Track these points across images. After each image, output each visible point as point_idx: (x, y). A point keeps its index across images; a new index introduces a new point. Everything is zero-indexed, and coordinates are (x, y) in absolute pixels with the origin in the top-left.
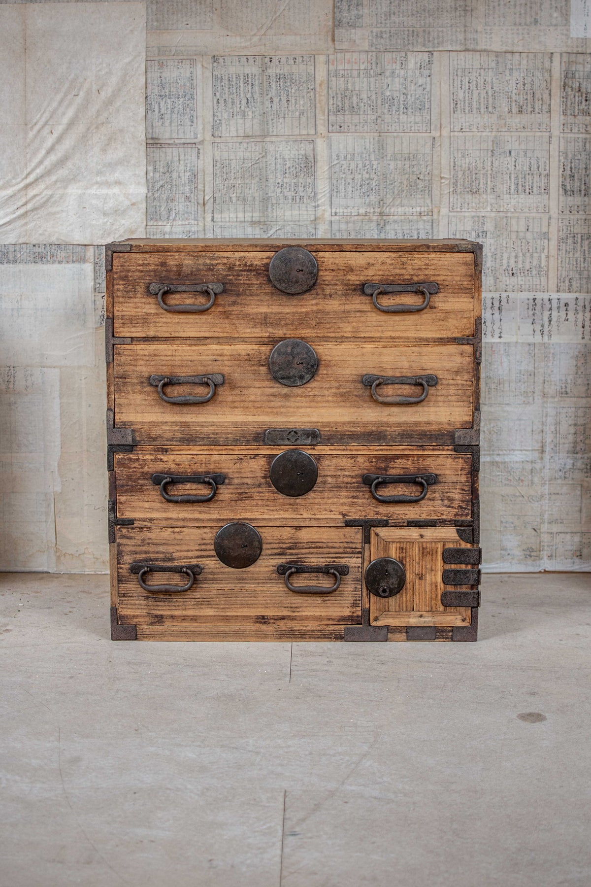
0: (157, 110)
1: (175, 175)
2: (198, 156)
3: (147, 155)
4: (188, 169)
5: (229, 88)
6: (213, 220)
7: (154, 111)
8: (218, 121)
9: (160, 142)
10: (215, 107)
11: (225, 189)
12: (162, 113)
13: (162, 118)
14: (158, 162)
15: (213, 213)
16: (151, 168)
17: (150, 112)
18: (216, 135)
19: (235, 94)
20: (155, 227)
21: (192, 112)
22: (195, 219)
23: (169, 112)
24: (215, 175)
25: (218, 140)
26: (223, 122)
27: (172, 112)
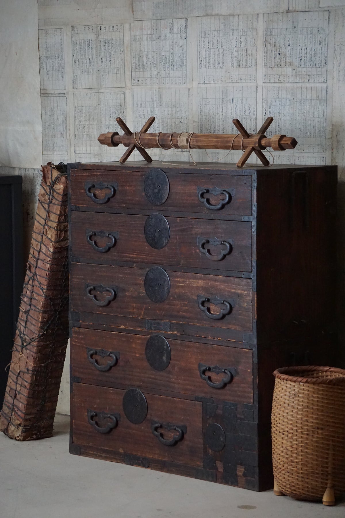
0: (45, 68)
1: (55, 116)
2: (66, 103)
3: (42, 102)
4: (62, 113)
5: (80, 51)
6: (75, 152)
7: (44, 69)
8: (76, 77)
9: (47, 92)
10: (74, 66)
11: (81, 129)
12: (48, 70)
13: (48, 74)
14: (47, 107)
15: (75, 147)
16: (44, 112)
17: (42, 69)
18: (75, 88)
19: (83, 56)
20: (47, 156)
21: (62, 69)
22: (67, 151)
23: (51, 70)
24: (75, 117)
25: (76, 91)
26: (78, 76)
27: (53, 69)
